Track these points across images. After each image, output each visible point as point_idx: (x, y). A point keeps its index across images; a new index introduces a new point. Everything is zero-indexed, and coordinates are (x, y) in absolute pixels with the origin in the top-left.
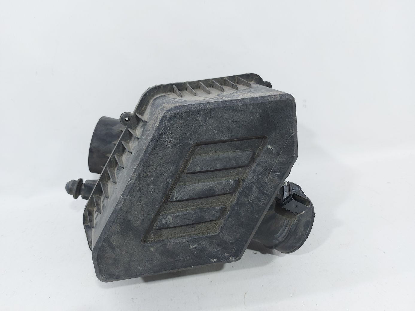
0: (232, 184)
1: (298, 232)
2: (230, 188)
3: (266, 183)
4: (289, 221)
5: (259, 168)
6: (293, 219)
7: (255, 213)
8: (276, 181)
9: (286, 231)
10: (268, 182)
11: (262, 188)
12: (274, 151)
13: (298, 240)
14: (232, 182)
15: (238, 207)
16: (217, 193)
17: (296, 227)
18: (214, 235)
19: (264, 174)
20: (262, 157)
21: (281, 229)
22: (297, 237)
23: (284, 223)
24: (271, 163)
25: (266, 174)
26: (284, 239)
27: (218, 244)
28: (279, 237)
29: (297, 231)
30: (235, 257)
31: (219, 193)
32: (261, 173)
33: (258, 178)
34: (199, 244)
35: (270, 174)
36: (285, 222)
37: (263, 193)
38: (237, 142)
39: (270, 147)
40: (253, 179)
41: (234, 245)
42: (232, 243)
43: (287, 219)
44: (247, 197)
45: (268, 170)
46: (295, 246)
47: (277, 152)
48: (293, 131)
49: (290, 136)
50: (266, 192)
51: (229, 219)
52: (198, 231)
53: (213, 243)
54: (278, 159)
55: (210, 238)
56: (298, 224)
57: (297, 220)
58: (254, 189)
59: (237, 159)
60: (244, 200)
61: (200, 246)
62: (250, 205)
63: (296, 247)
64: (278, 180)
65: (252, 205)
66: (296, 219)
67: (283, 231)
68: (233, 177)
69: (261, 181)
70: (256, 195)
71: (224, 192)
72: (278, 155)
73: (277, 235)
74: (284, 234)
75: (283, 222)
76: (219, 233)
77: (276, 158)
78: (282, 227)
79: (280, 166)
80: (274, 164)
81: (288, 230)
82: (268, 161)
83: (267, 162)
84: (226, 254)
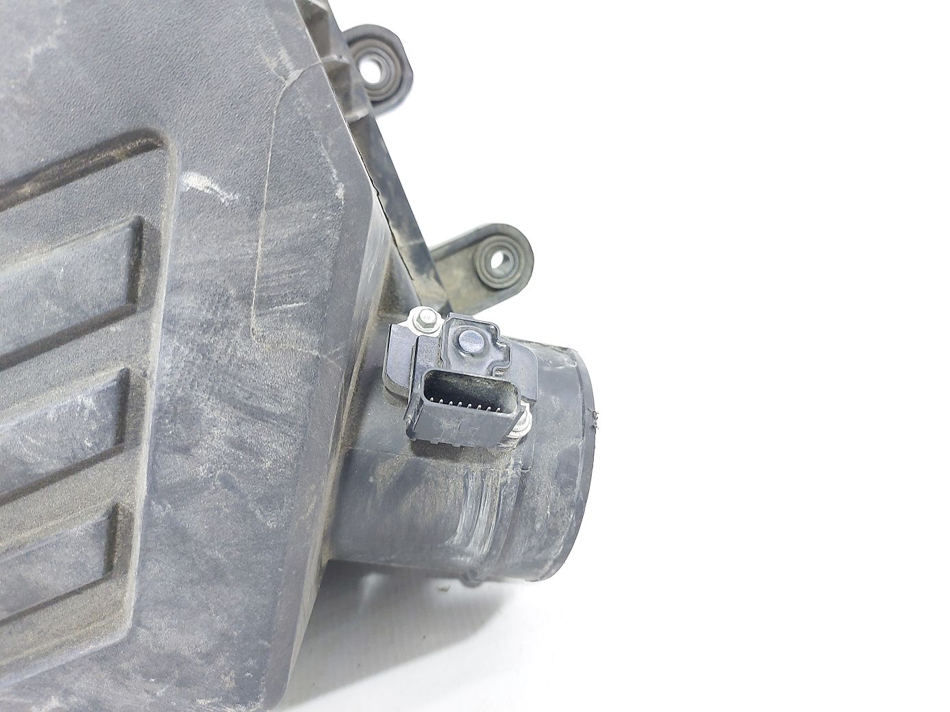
0: (92, 413)
1: (534, 509)
2: (93, 434)
3: (253, 364)
4: (483, 475)
5: (188, 304)
6: (502, 462)
7: (258, 512)
8: (299, 341)
9: (483, 516)
10: (258, 357)
11: (240, 395)
12: (225, 197)
13: (545, 537)
14: (90, 403)
15: (164, 507)
16: (41, 471)
17: (522, 488)
18: (116, 645)
19: (224, 325)
20: (178, 242)
21: (460, 511)
22: (538, 526)
23: (466, 487)
24: (240, 262)
25: (235, 324)
26: (487, 545)
27: (146, 675)
28: (467, 545)
29: (532, 505)
30: (245, 704)
31: (52, 467)
32: (210, 324)
33: (204, 350)
34: (67, 693)
35: (253, 319)
36: (471, 483)
37: (258, 415)
38: (40, 200)
39: (195, 181)
40: (183, 364)
41: (221, 661)
42: (209, 657)
43: (477, 468)
44: (185, 450)
45: (237, 299)
46: (545, 561)
47: (243, 201)
48: (280, 63)
49: (274, 93)
50: (268, 406)
51: (149, 564)
52: (55, 636)
53: (126, 675)
54: (261, 232)
55: (102, 658)
56: (524, 477)
57: (516, 465)
58: (207, 410)
59: (60, 287)
60: (177, 468)
61: (73, 700)
62: (218, 483)
63: (550, 563)
64: (304, 335)
65: (227, 482)
66: (512, 462)
67: (474, 520)
68: (97, 375)
69: (225, 361)
70: (229, 433)
71: (74, 458)
72: (254, 214)
73: (457, 539)
74: (480, 530)
75: (462, 484)
76: (132, 632)
77: (255, 229)
78: (460, 505)
79: (287, 268)
80: (253, 261)
81: (490, 512)
82: (217, 257)
83: (211, 263)
84: (201, 702)
